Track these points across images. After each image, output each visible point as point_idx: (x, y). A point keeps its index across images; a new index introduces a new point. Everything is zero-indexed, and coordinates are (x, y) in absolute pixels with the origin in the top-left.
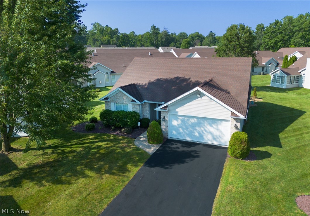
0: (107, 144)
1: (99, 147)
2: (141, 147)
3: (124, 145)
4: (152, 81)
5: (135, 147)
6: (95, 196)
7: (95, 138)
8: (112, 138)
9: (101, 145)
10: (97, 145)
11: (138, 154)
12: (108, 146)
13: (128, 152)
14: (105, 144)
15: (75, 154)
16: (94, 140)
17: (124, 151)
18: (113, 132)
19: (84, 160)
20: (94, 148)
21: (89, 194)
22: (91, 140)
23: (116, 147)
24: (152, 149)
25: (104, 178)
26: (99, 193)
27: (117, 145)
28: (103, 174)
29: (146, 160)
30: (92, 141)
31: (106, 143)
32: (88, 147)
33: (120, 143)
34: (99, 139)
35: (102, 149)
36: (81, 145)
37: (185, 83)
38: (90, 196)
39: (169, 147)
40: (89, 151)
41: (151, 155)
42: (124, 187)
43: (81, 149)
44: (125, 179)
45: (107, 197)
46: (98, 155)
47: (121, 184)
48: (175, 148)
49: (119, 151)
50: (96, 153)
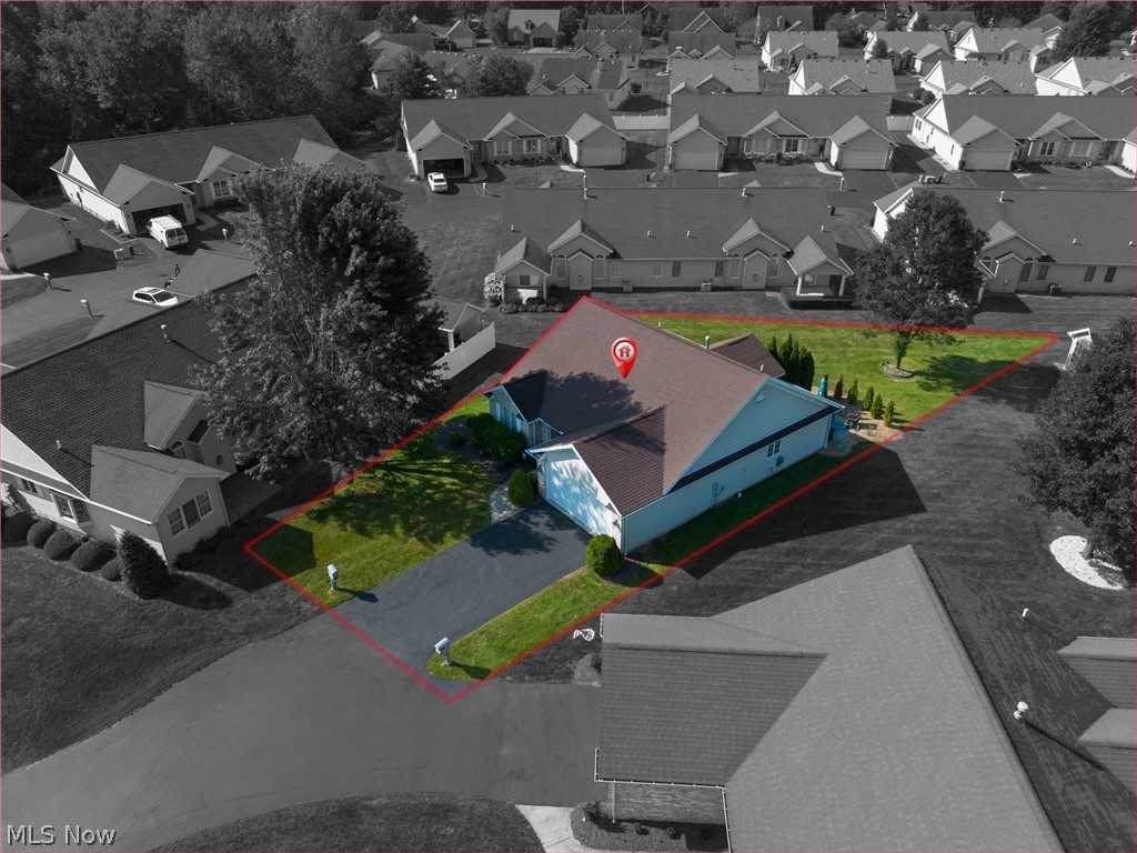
0: (454, 484)
1: (440, 486)
2: (492, 504)
3: (474, 493)
4: (574, 375)
5: (485, 504)
7: (449, 466)
8: (471, 472)
9: (445, 484)
10: (440, 482)
11: (477, 517)
12: (454, 488)
13: (466, 510)
14: (451, 483)
15: (404, 491)
16: (444, 470)
17: (464, 504)
18: (480, 460)
19: (407, 505)
20: (433, 487)
22: (442, 467)
23: (460, 494)
24: (502, 514)
25: (409, 542)
26: (391, 560)
27: (464, 491)
28: (411, 537)
29: (479, 531)
30: (441, 469)
31: (455, 481)
32: (429, 481)
33: (470, 488)
34: (452, 469)
35: (441, 492)
36: (422, 475)
37: (617, 402)
38: (380, 561)
39: (527, 520)
40: (425, 489)
41: (493, 524)
42: (421, 562)
43: (417, 483)
46: (428, 502)
48: (532, 523)
49: (458, 503)
50: (430, 496)
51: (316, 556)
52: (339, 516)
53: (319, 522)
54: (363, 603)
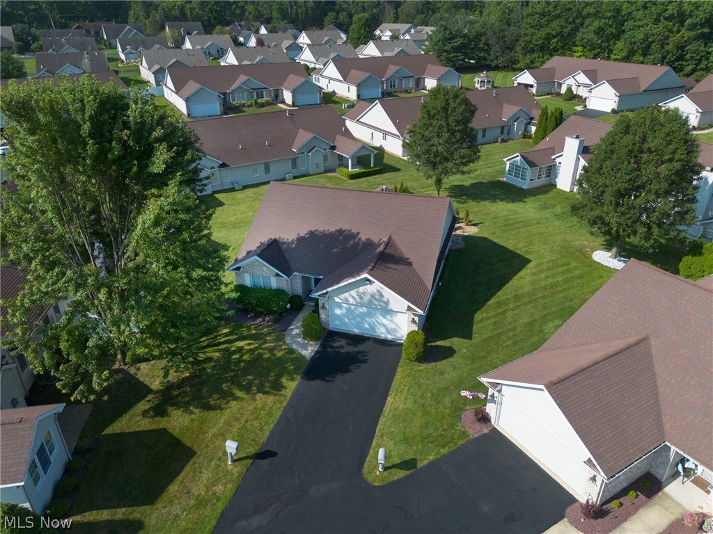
0: (250, 344)
1: (240, 350)
2: (294, 347)
3: (273, 344)
5: (288, 349)
6: (254, 423)
7: (231, 333)
8: (254, 332)
9: (243, 347)
10: (237, 347)
11: (293, 360)
12: (252, 347)
13: (279, 358)
14: (246, 345)
15: (213, 364)
16: (231, 337)
17: (274, 355)
18: (253, 320)
19: (228, 373)
20: (234, 352)
21: (247, 421)
22: (227, 336)
23: (262, 349)
24: (309, 350)
25: (258, 398)
26: (257, 418)
27: (264, 346)
28: (255, 394)
29: (303, 369)
30: (227, 338)
31: (248, 342)
32: (226, 350)
33: (266, 342)
34: (236, 334)
35: (245, 354)
36: (216, 348)
38: (249, 423)
39: (331, 347)
40: (230, 356)
41: (309, 360)
42: (282, 409)
43: (217, 354)
44: (283, 398)
45: (267, 423)
46: (242, 364)
47: (279, 405)
48: (338, 348)
49: (267, 356)
50: (239, 360)
51: (188, 444)
52: (177, 405)
53: (162, 417)
54: (266, 461)
